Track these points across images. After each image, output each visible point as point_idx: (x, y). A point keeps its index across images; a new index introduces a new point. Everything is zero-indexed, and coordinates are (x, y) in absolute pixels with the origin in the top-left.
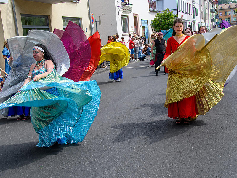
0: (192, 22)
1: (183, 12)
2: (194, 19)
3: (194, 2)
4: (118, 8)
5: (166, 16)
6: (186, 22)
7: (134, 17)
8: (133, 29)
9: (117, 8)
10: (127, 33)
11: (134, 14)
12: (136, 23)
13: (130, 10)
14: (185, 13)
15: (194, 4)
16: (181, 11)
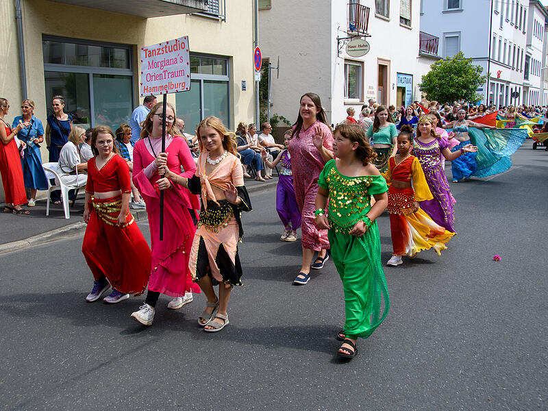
0: (522, 87)
1: (503, 65)
2: (526, 81)
3: (530, 45)
4: (339, 43)
5: (456, 69)
6: (507, 87)
7: (380, 66)
8: (373, 93)
9: (334, 42)
10: (357, 100)
11: (379, 59)
12: (384, 80)
13: (365, 48)
14: (507, 67)
15: (529, 50)
16: (498, 63)
